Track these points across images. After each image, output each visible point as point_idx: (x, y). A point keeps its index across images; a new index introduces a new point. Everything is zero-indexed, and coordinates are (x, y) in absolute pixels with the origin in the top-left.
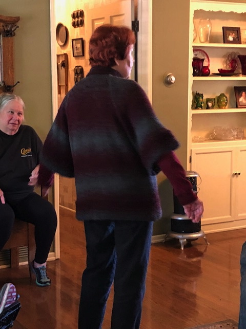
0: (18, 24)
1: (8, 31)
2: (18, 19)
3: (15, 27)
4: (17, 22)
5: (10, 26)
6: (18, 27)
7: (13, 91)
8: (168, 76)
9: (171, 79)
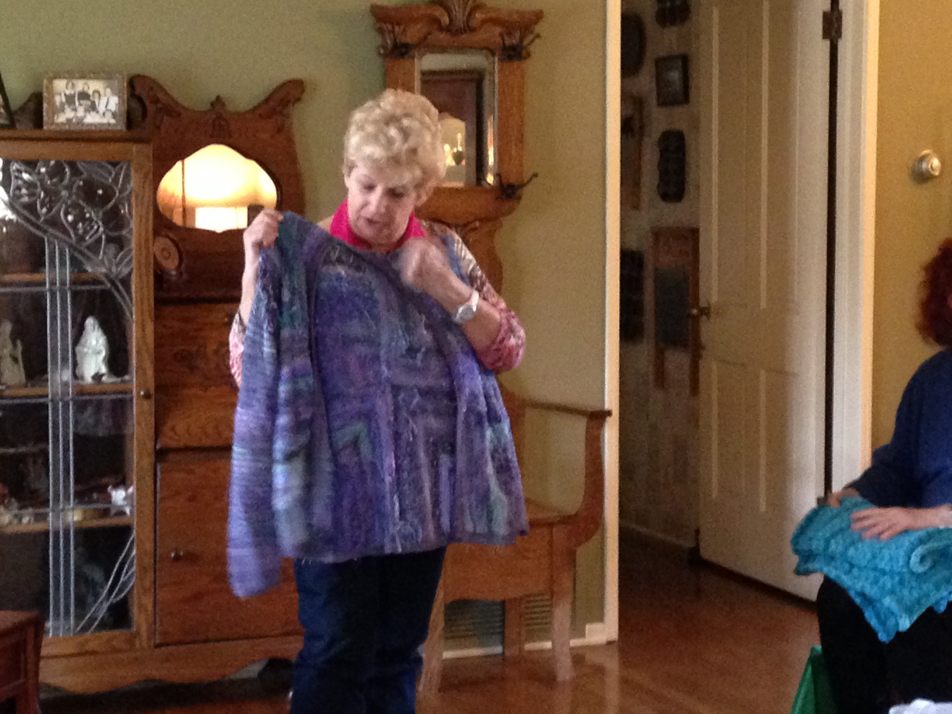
0: (538, 28)
1: (513, 48)
2: (538, 16)
3: (531, 37)
4: (536, 22)
5: (517, 34)
6: (538, 36)
7: (519, 198)
8: (922, 159)
9: (930, 166)
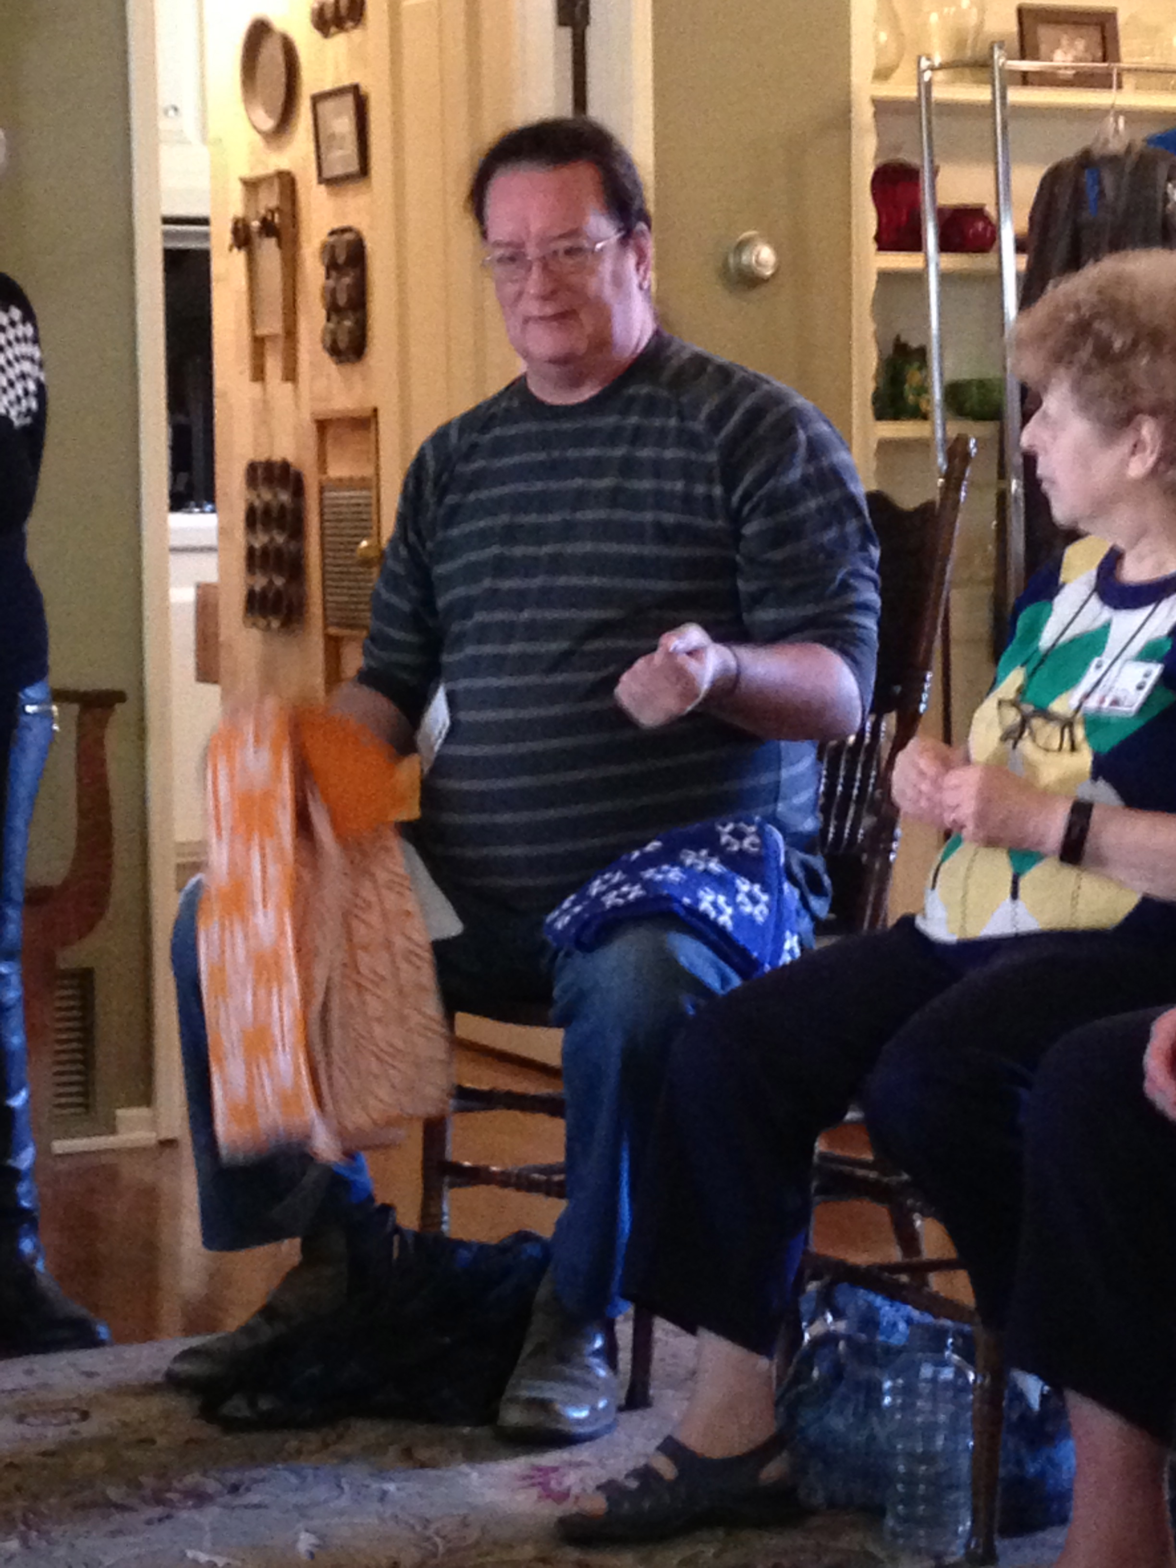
8: (741, 246)
9: (754, 258)
